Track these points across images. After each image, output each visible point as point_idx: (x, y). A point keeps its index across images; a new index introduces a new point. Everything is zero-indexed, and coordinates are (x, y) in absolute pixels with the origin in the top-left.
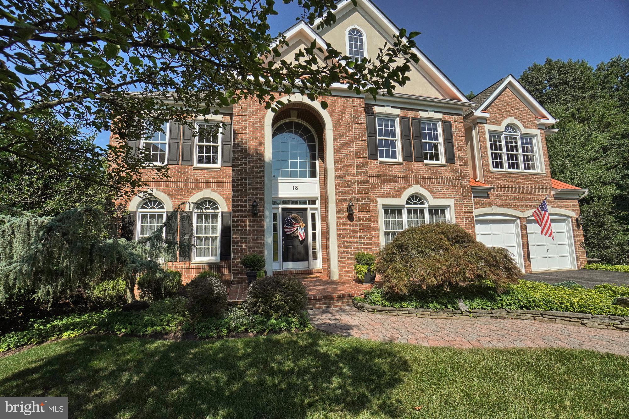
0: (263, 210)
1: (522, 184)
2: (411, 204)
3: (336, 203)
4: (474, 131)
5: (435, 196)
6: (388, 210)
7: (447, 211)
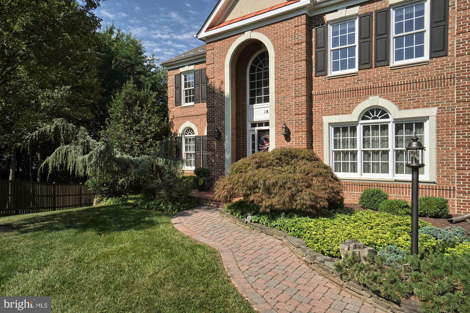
0: (224, 135)
2: (369, 119)
3: (276, 126)
6: (338, 128)
7: (427, 125)
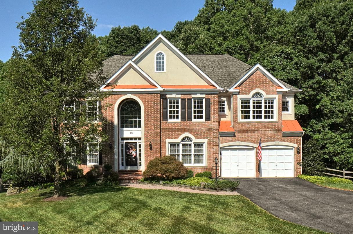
0: (114, 146)
1: (260, 128)
2: (184, 141)
3: (145, 143)
4: (232, 98)
5: (197, 137)
6: (172, 145)
7: (204, 145)
